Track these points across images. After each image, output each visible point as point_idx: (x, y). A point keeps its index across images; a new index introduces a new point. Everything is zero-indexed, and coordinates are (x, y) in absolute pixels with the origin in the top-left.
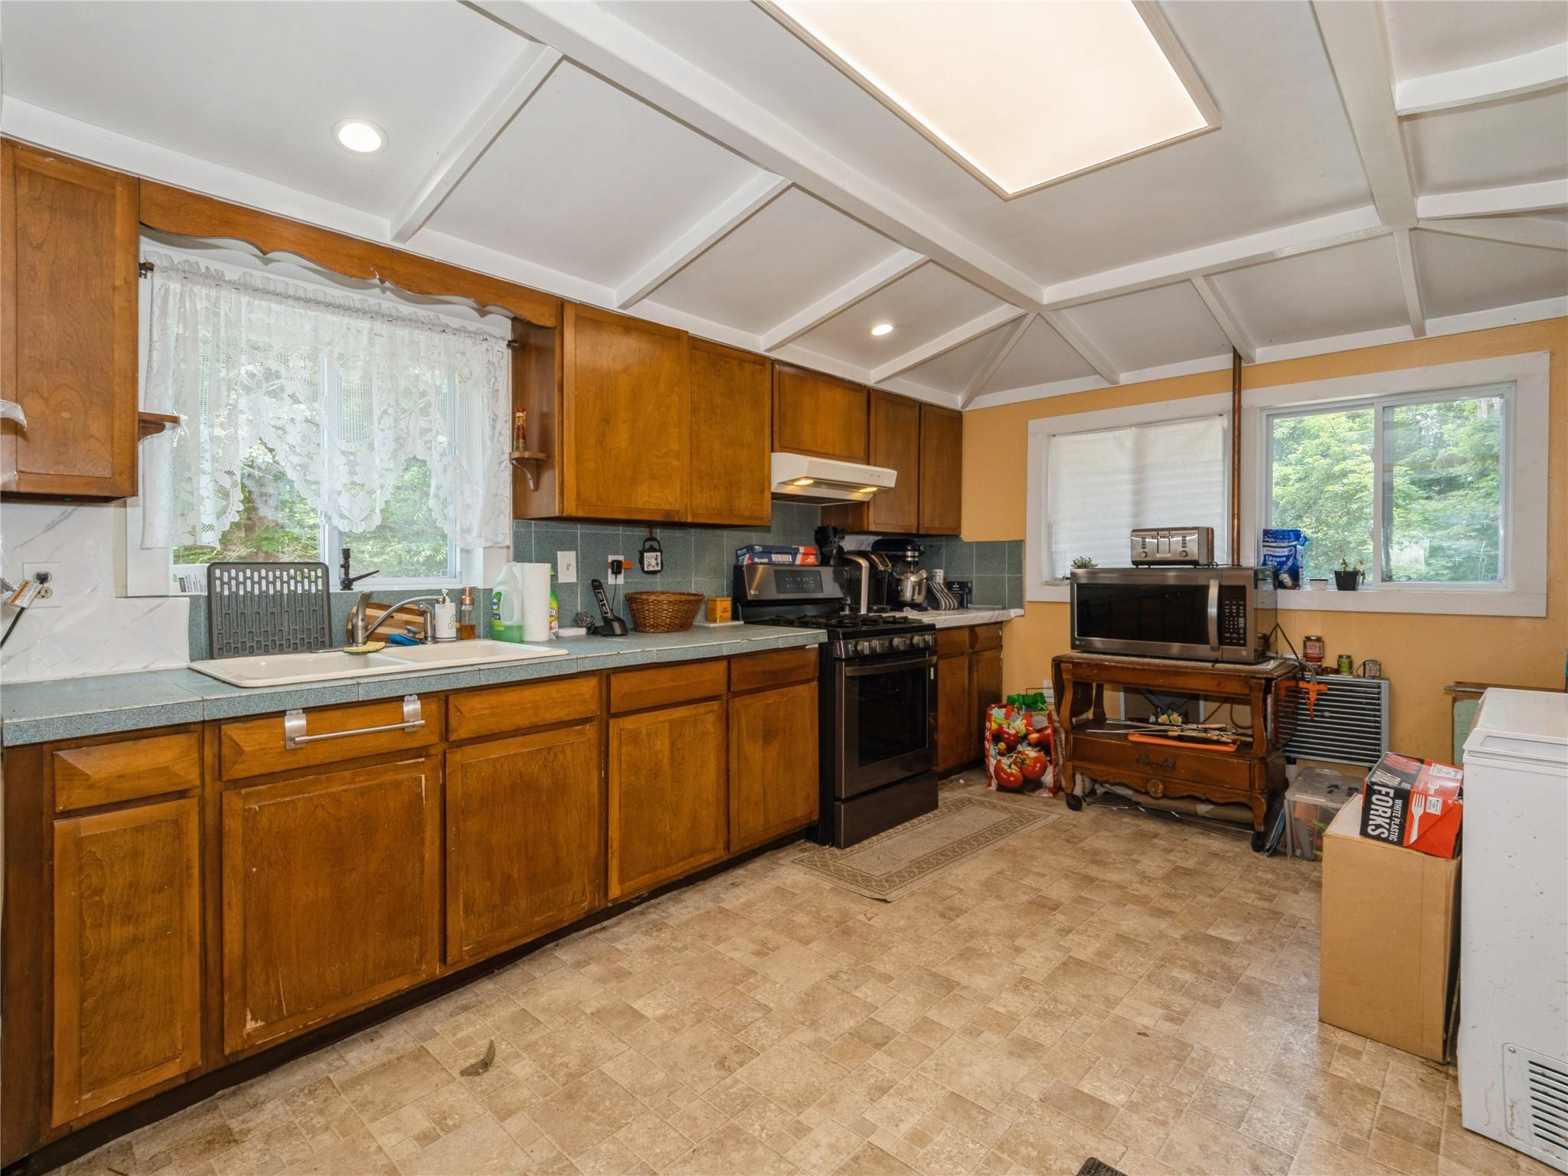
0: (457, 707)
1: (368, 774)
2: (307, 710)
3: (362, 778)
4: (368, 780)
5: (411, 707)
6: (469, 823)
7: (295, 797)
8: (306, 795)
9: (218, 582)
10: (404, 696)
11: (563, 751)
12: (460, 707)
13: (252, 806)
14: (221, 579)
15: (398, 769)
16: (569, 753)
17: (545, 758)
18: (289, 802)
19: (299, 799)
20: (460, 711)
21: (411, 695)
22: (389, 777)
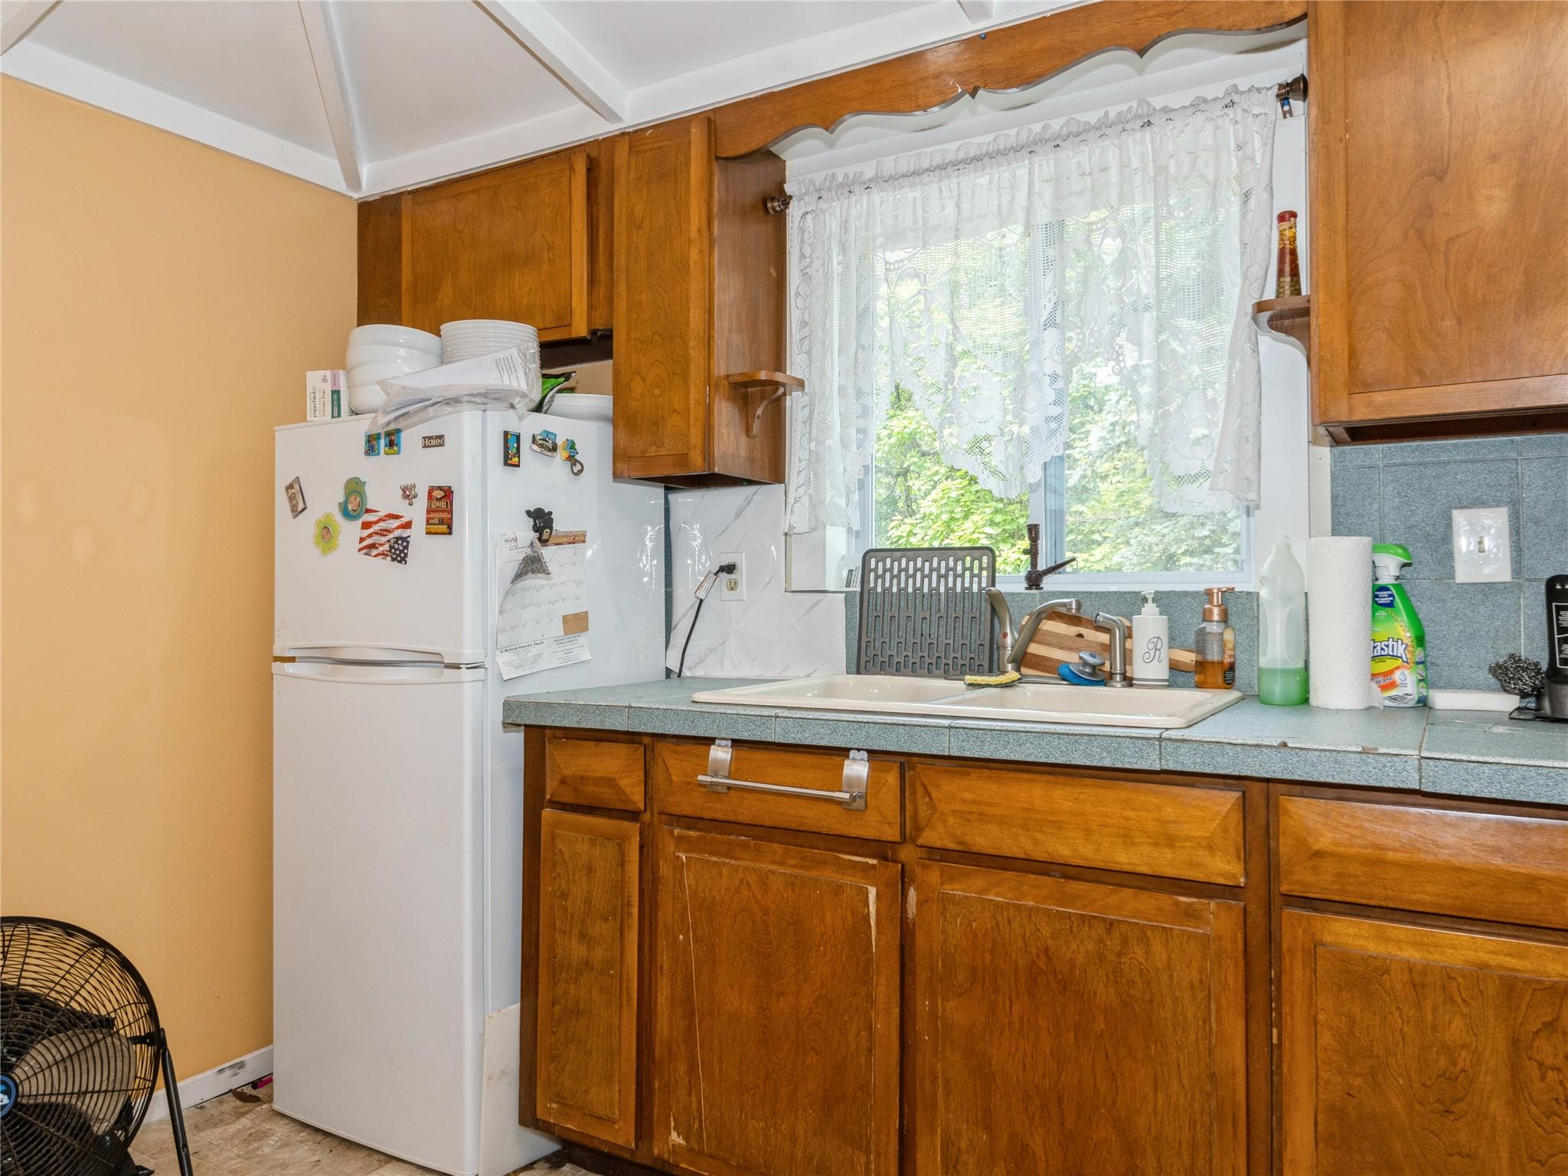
0: (925, 788)
1: (802, 858)
2: (737, 743)
3: (794, 862)
4: (801, 868)
5: (857, 769)
6: (950, 1005)
7: (721, 860)
8: (733, 862)
9: (872, 575)
10: (848, 750)
11: (1144, 940)
12: (931, 790)
13: (681, 855)
14: (876, 570)
15: (841, 866)
16: (1157, 946)
17: (1101, 940)
18: (715, 863)
19: (724, 864)
20: (930, 797)
21: (859, 750)
22: (827, 874)
